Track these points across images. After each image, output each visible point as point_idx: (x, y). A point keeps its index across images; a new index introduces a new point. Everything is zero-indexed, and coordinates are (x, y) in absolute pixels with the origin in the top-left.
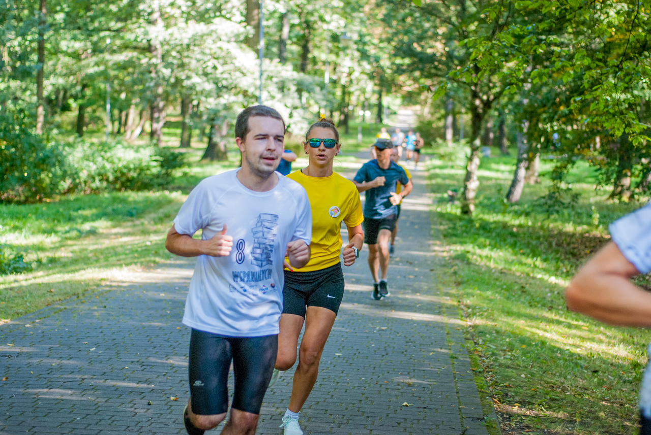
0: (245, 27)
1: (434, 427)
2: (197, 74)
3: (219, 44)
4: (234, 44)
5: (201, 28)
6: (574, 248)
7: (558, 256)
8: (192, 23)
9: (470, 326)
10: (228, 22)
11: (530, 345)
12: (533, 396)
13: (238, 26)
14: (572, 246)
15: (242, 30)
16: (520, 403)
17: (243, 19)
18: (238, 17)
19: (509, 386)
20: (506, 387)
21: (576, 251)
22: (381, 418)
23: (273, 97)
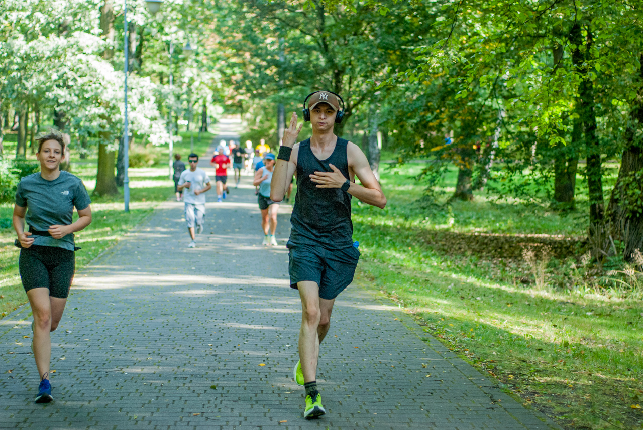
0: (105, 40)
1: (463, 395)
2: (58, 86)
3: (80, 56)
4: (94, 57)
5: (62, 41)
6: (443, 245)
7: (433, 252)
8: (52, 36)
9: (414, 314)
10: (87, 34)
11: (475, 329)
12: (518, 369)
13: (98, 38)
14: (440, 243)
15: (102, 42)
16: (512, 374)
17: (101, 31)
18: (97, 30)
19: (493, 362)
20: (490, 362)
21: (446, 248)
22: (412, 390)
23: (134, 109)
